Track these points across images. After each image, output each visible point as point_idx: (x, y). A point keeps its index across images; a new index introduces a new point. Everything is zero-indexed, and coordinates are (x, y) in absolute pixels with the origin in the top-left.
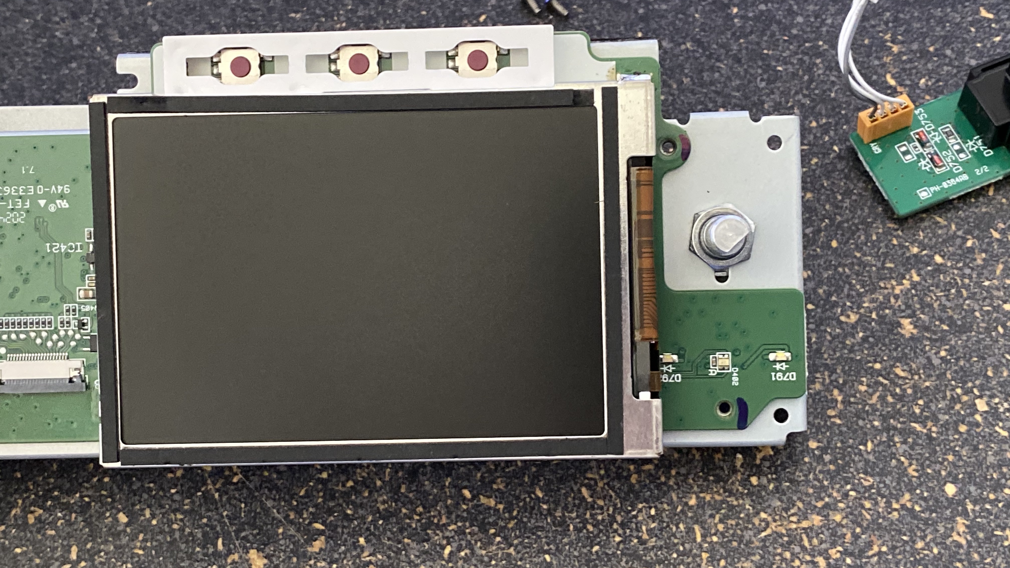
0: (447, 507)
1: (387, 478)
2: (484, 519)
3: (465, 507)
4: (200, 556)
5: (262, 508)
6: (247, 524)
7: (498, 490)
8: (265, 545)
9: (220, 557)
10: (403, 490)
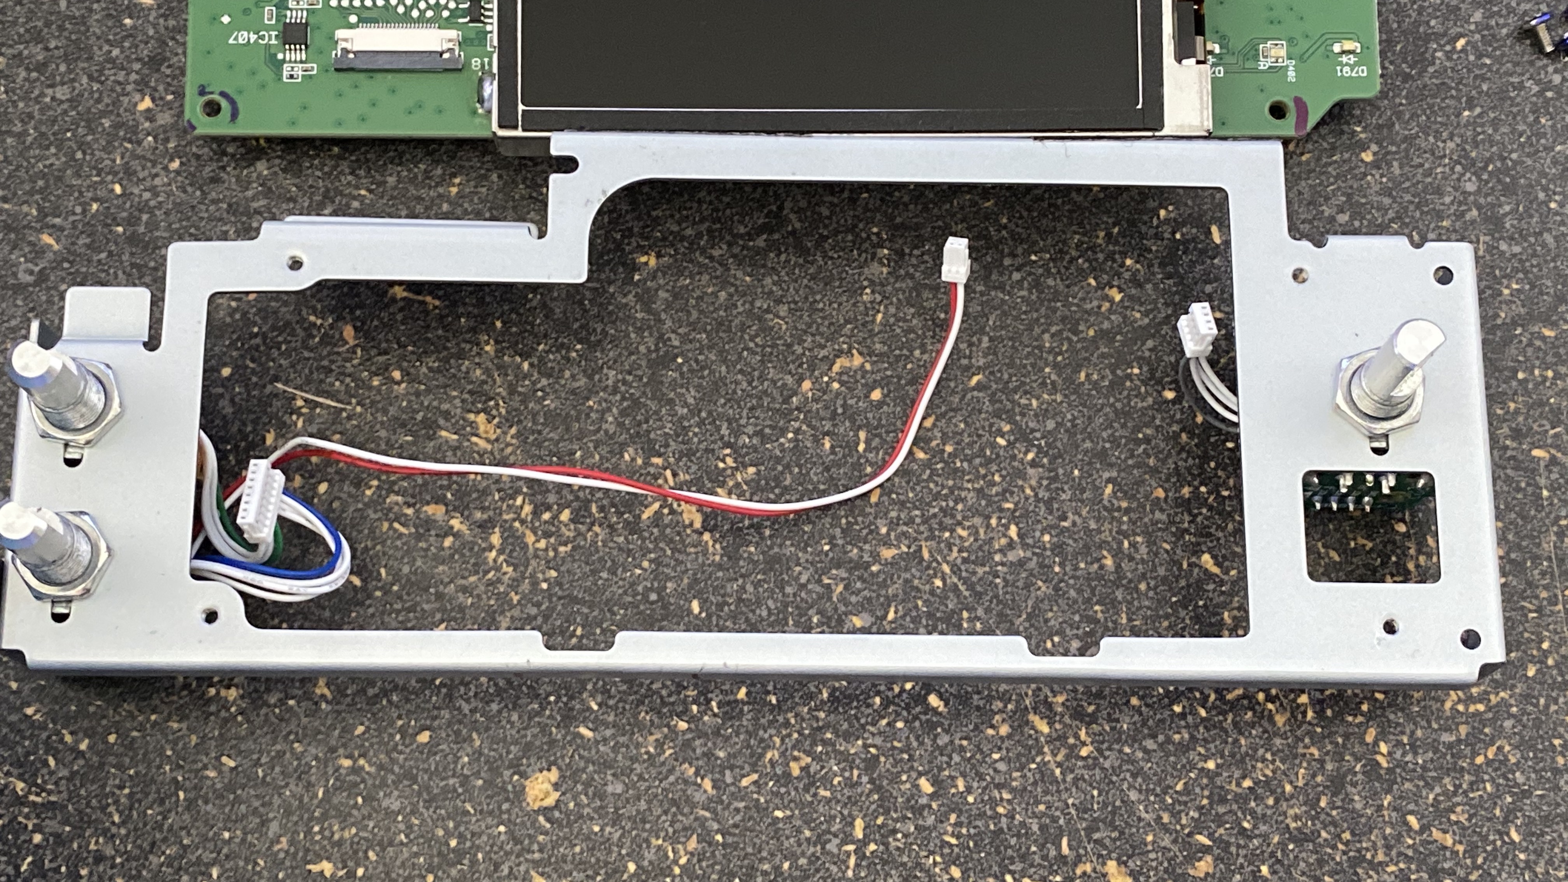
0: (1385, 838)
1: (1301, 783)
2: (1437, 862)
3: (1410, 842)
4: (1037, 859)
5: (1123, 801)
6: (1104, 821)
7: (1457, 823)
8: (1130, 857)
9: (1065, 863)
10: (1323, 804)
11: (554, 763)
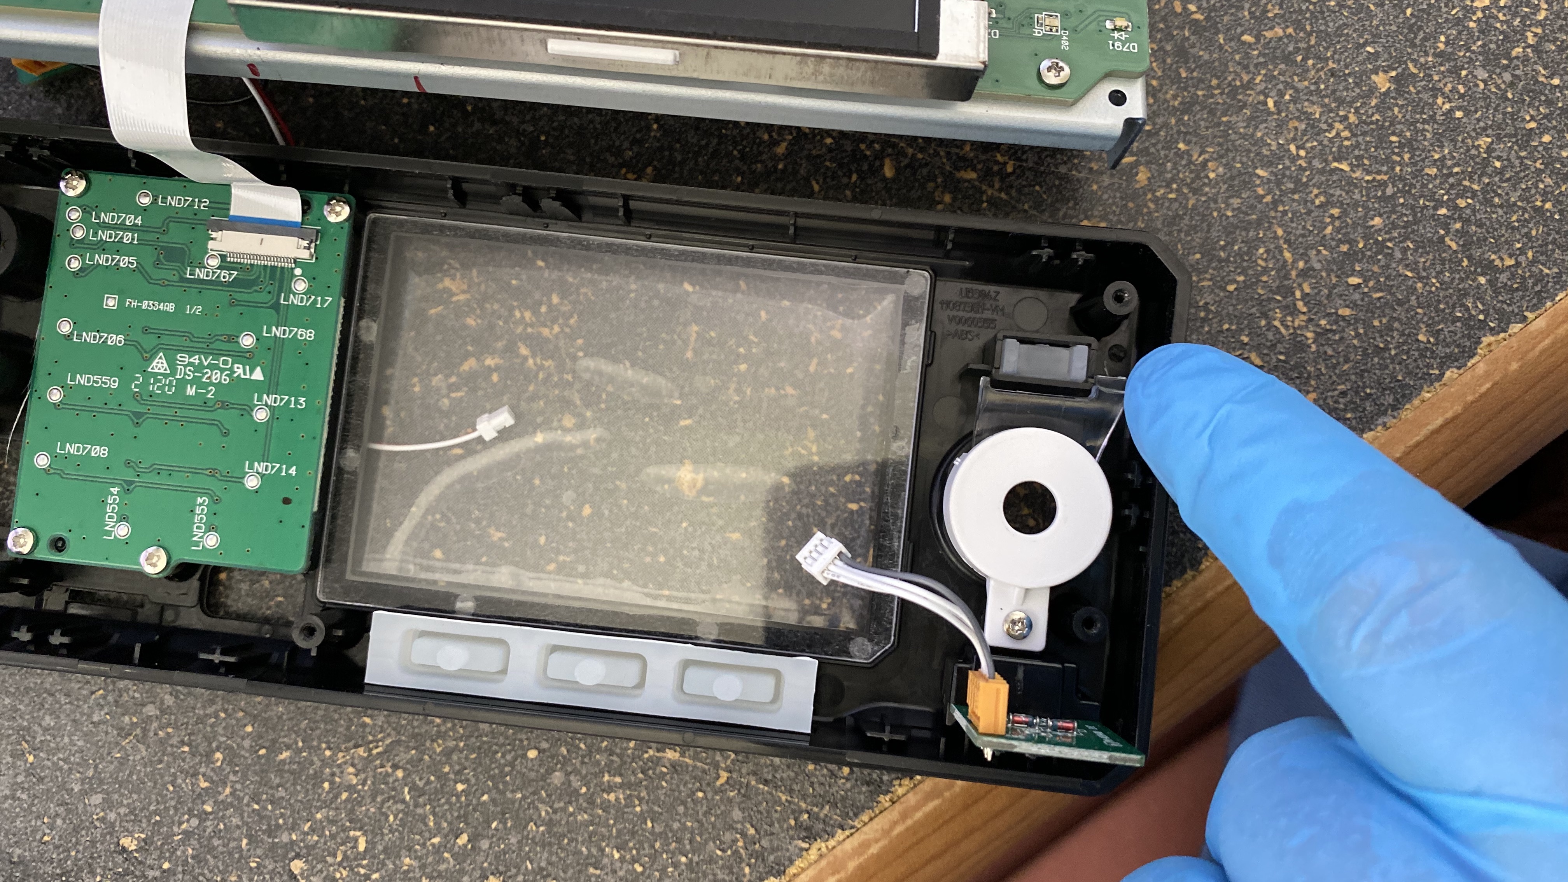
0: (1239, 64)
1: (1160, 74)
2: (1283, 51)
3: (1256, 53)
7: (1275, 16)
10: (1184, 75)
11: (683, 458)
